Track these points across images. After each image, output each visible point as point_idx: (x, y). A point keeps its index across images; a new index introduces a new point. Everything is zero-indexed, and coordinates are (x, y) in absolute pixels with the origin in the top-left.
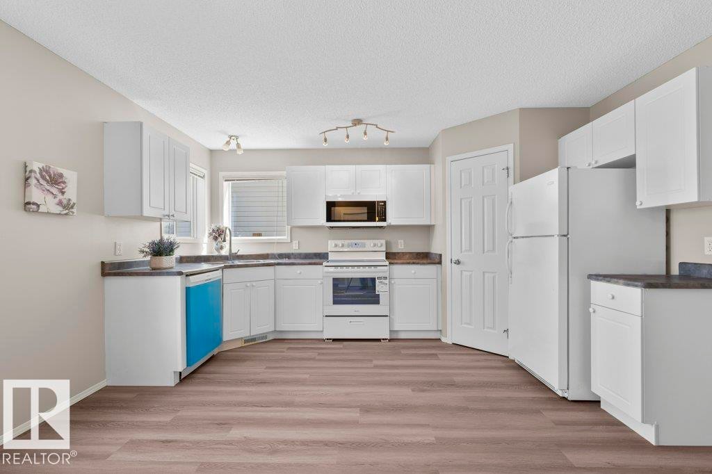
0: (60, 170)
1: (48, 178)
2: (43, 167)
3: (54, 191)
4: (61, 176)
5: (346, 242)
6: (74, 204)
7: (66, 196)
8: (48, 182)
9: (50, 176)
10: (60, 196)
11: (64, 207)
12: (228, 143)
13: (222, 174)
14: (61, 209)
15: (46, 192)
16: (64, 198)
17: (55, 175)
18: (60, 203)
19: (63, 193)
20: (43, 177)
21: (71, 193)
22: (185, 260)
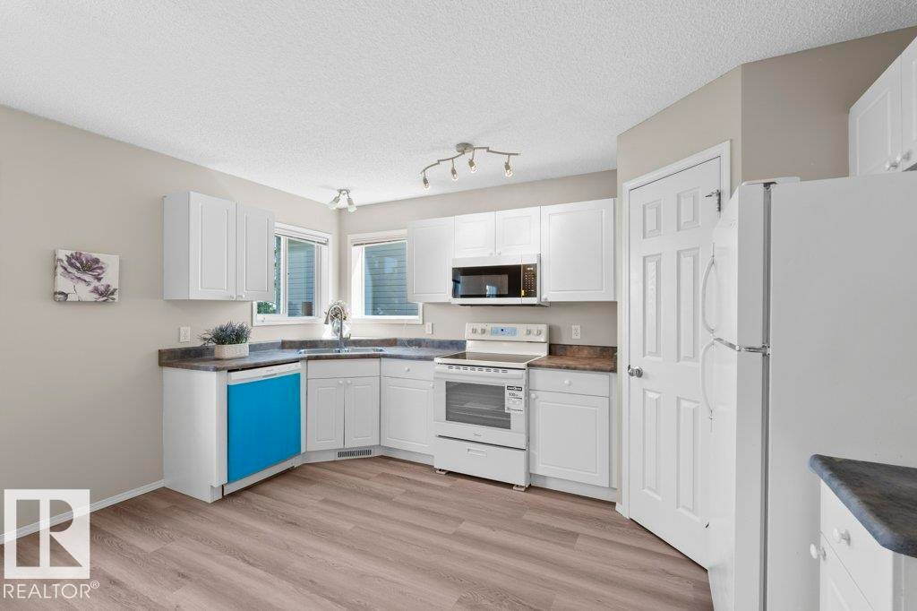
0: (95, 255)
1: (78, 265)
2: (72, 255)
3: (87, 277)
4: (97, 261)
5: (489, 327)
6: (115, 290)
7: (103, 282)
8: (78, 269)
9: (82, 263)
10: (95, 283)
11: (101, 294)
12: (337, 200)
13: (350, 237)
14: (97, 296)
15: (76, 280)
16: (101, 285)
17: (88, 261)
18: (96, 290)
19: (99, 279)
20: (72, 265)
21: (111, 278)
22: (287, 346)
